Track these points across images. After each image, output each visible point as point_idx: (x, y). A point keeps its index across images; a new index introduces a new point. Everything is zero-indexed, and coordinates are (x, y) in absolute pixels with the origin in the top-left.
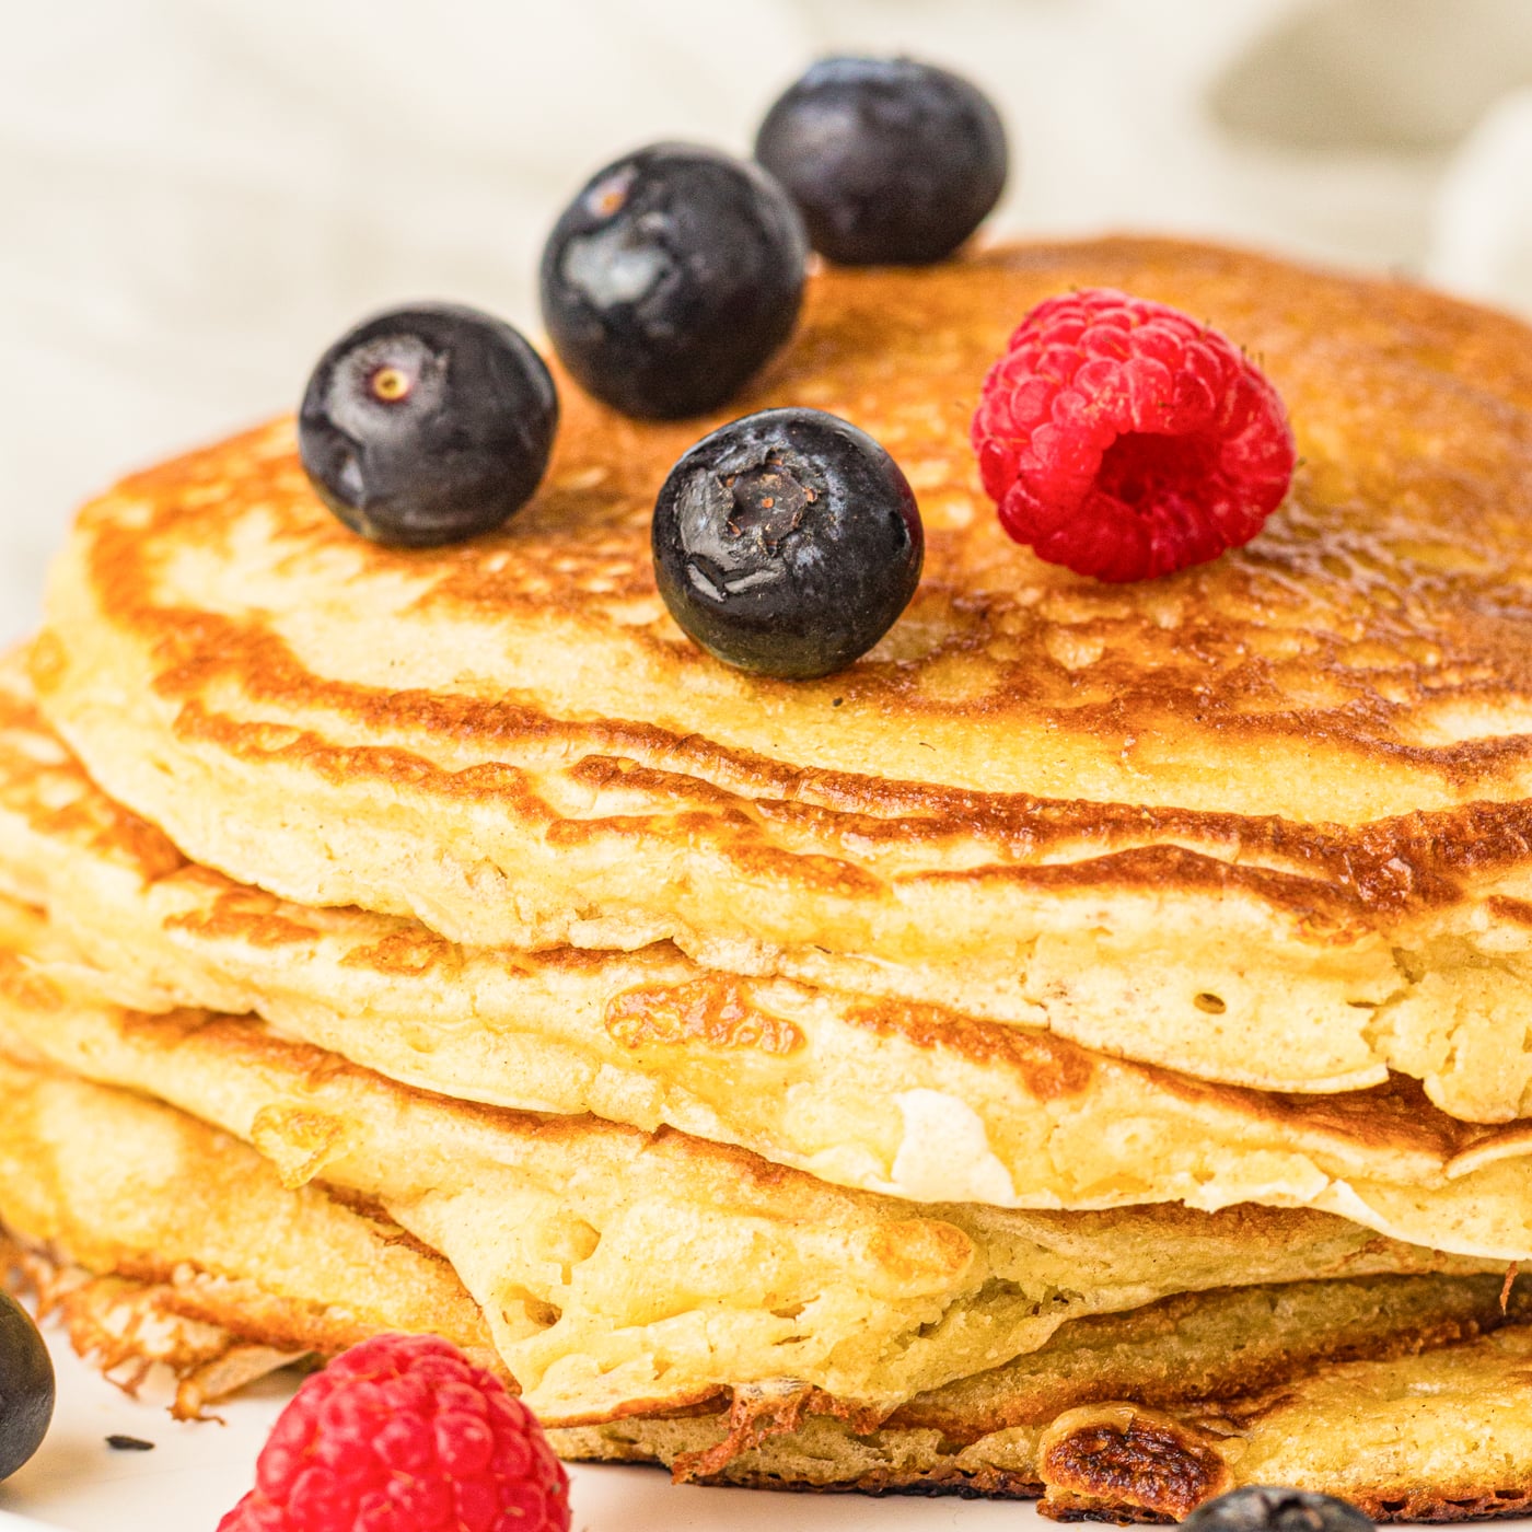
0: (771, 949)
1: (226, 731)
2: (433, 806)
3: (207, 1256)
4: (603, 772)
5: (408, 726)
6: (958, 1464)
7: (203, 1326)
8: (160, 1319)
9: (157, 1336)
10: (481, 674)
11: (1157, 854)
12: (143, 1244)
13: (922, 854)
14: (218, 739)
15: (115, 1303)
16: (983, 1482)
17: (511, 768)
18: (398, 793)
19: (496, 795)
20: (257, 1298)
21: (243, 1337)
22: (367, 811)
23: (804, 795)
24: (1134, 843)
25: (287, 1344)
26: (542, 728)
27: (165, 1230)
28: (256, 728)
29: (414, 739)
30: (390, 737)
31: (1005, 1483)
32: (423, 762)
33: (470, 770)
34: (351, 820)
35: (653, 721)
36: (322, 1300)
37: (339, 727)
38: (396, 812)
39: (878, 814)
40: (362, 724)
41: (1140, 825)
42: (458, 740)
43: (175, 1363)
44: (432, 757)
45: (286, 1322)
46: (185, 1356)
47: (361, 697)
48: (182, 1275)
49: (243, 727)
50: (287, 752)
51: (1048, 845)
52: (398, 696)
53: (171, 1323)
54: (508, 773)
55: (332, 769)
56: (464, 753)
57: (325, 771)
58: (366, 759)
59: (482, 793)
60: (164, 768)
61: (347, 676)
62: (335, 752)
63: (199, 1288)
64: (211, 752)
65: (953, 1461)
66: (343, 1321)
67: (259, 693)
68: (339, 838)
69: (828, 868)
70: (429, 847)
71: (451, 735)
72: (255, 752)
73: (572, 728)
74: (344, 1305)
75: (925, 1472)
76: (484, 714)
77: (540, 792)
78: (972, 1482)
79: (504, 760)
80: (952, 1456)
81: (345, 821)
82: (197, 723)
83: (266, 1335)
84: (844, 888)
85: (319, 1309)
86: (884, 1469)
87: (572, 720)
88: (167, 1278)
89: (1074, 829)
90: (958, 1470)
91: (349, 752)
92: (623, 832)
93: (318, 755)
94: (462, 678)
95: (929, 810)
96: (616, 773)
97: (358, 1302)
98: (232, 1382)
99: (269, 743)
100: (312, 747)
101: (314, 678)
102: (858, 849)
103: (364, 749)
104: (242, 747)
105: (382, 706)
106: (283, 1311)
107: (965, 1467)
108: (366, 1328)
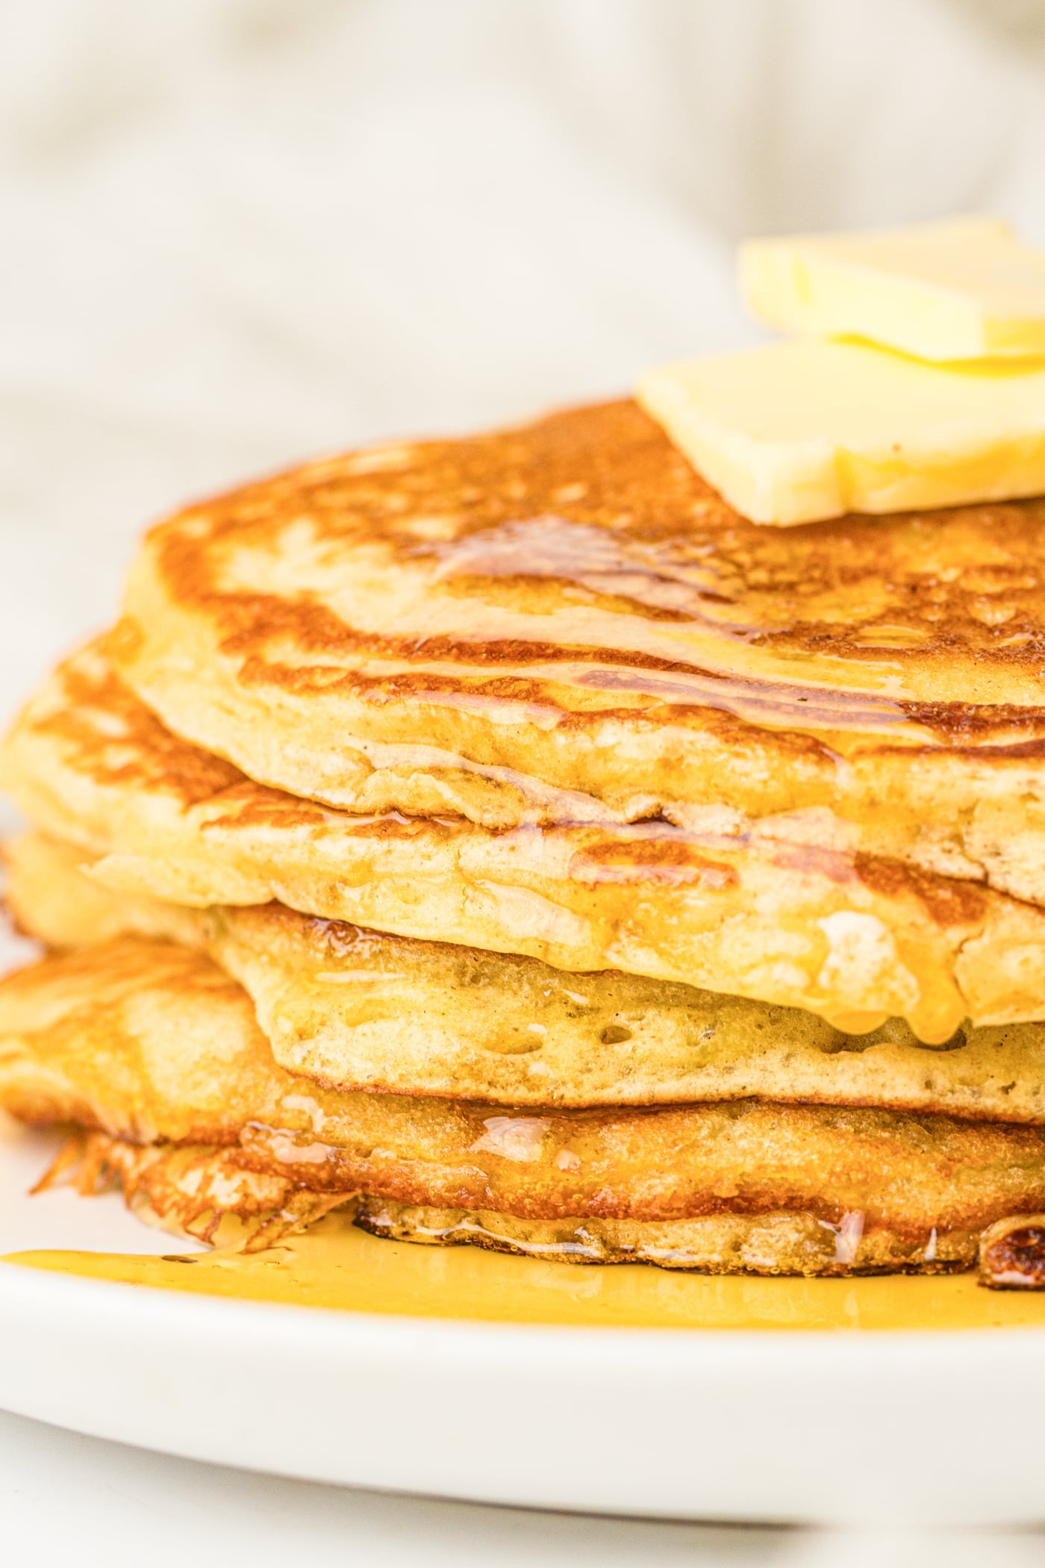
1: (283, 676)
7: (266, 1177)
8: (228, 1177)
9: (226, 1191)
12: (215, 1107)
14: (277, 682)
15: (187, 1169)
19: (514, 698)
21: (302, 1183)
25: (341, 1187)
27: (232, 1093)
28: (310, 671)
29: (445, 666)
32: (451, 681)
33: (490, 683)
36: (368, 1143)
43: (243, 1214)
44: (457, 676)
45: (337, 1166)
46: (250, 1206)
47: (400, 642)
48: (247, 1134)
49: (298, 671)
50: (337, 686)
51: (982, 735)
52: (430, 640)
53: (238, 1178)
54: (523, 683)
58: (404, 685)
59: (501, 698)
60: (229, 712)
62: (379, 680)
63: (261, 1144)
64: (271, 694)
66: (386, 1160)
71: (473, 662)
72: (311, 689)
73: (578, 655)
74: (385, 1145)
76: (504, 649)
77: (551, 692)
82: (255, 672)
83: (317, 1179)
85: (366, 1153)
87: (578, 649)
88: (235, 1141)
89: (1005, 723)
91: (389, 679)
92: (622, 719)
93: (363, 685)
96: (614, 681)
97: (398, 1141)
99: (321, 681)
100: (361, 682)
101: (357, 632)
104: (297, 686)
106: (334, 1158)
108: (406, 1165)
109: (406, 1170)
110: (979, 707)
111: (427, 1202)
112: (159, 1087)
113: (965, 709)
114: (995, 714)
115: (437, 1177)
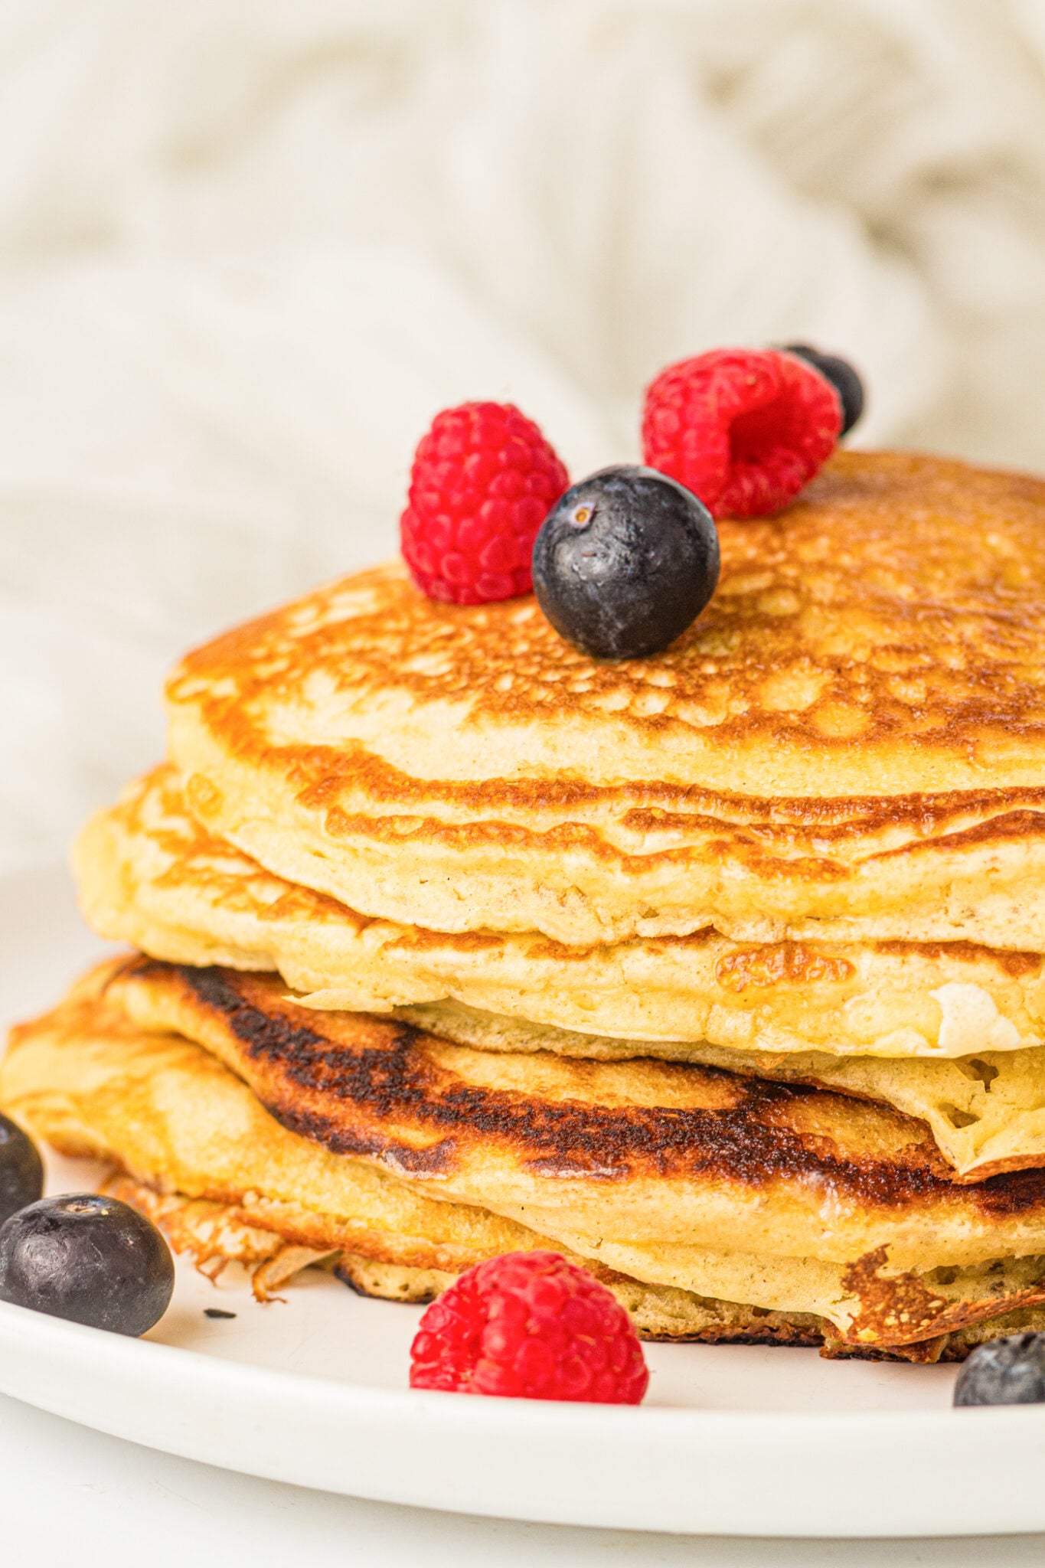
0: (780, 925)
1: (369, 825)
2: (534, 858)
3: (266, 1185)
4: (642, 820)
5: (499, 805)
6: (767, 1323)
7: (263, 1233)
8: (234, 1230)
9: (232, 1242)
10: (533, 761)
11: (1017, 817)
12: (224, 1176)
13: (864, 845)
14: (363, 831)
15: (202, 1219)
16: (783, 1335)
17: (583, 825)
18: (506, 851)
19: (578, 844)
20: (301, 1214)
21: (292, 1240)
22: (483, 866)
23: (778, 819)
24: (996, 812)
25: (322, 1245)
26: (592, 795)
27: (239, 1167)
28: (391, 819)
29: (507, 813)
30: (486, 814)
31: (797, 1336)
32: (519, 828)
33: (554, 829)
34: (469, 872)
35: (661, 778)
36: (345, 1214)
37: (445, 811)
38: (503, 864)
39: (828, 823)
40: (464, 807)
41: (998, 801)
42: (537, 809)
43: (245, 1261)
44: (522, 823)
45: (321, 1230)
46: (251, 1255)
47: (459, 789)
48: (250, 1198)
49: (380, 820)
50: (418, 834)
51: (944, 822)
52: (484, 785)
53: (243, 1232)
54: (580, 828)
55: (456, 841)
56: (544, 820)
57: (452, 843)
58: (479, 832)
59: (566, 845)
60: (319, 855)
61: (441, 775)
62: (455, 829)
63: (261, 1207)
64: (361, 841)
65: (763, 1321)
66: (359, 1228)
67: (382, 796)
68: (463, 886)
69: (812, 866)
70: (528, 883)
71: (531, 807)
72: (394, 836)
73: (611, 792)
74: (360, 1218)
75: (745, 1328)
76: (549, 790)
77: (606, 838)
78: (775, 1335)
79: (570, 819)
80: (763, 1318)
81: (465, 873)
82: (339, 822)
83: (306, 1238)
84: (827, 876)
85: (343, 1222)
86: (718, 1325)
87: (609, 786)
88: (239, 1201)
89: (958, 809)
90: (766, 1326)
91: (465, 827)
92: (675, 861)
93: (443, 832)
94: (521, 766)
95: (862, 814)
96: (653, 819)
97: (369, 1215)
98: (282, 1275)
99: (401, 828)
100: (433, 827)
101: (418, 781)
102: (823, 849)
103: (474, 825)
104: (383, 834)
105: (477, 794)
106: (318, 1223)
107: (771, 1325)
108: (375, 1233)
109: (375, 1237)
110: (936, 797)
111: (390, 1261)
112: (181, 1156)
113: (924, 799)
114: (948, 801)
115: (399, 1244)
